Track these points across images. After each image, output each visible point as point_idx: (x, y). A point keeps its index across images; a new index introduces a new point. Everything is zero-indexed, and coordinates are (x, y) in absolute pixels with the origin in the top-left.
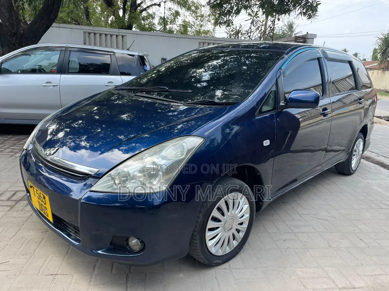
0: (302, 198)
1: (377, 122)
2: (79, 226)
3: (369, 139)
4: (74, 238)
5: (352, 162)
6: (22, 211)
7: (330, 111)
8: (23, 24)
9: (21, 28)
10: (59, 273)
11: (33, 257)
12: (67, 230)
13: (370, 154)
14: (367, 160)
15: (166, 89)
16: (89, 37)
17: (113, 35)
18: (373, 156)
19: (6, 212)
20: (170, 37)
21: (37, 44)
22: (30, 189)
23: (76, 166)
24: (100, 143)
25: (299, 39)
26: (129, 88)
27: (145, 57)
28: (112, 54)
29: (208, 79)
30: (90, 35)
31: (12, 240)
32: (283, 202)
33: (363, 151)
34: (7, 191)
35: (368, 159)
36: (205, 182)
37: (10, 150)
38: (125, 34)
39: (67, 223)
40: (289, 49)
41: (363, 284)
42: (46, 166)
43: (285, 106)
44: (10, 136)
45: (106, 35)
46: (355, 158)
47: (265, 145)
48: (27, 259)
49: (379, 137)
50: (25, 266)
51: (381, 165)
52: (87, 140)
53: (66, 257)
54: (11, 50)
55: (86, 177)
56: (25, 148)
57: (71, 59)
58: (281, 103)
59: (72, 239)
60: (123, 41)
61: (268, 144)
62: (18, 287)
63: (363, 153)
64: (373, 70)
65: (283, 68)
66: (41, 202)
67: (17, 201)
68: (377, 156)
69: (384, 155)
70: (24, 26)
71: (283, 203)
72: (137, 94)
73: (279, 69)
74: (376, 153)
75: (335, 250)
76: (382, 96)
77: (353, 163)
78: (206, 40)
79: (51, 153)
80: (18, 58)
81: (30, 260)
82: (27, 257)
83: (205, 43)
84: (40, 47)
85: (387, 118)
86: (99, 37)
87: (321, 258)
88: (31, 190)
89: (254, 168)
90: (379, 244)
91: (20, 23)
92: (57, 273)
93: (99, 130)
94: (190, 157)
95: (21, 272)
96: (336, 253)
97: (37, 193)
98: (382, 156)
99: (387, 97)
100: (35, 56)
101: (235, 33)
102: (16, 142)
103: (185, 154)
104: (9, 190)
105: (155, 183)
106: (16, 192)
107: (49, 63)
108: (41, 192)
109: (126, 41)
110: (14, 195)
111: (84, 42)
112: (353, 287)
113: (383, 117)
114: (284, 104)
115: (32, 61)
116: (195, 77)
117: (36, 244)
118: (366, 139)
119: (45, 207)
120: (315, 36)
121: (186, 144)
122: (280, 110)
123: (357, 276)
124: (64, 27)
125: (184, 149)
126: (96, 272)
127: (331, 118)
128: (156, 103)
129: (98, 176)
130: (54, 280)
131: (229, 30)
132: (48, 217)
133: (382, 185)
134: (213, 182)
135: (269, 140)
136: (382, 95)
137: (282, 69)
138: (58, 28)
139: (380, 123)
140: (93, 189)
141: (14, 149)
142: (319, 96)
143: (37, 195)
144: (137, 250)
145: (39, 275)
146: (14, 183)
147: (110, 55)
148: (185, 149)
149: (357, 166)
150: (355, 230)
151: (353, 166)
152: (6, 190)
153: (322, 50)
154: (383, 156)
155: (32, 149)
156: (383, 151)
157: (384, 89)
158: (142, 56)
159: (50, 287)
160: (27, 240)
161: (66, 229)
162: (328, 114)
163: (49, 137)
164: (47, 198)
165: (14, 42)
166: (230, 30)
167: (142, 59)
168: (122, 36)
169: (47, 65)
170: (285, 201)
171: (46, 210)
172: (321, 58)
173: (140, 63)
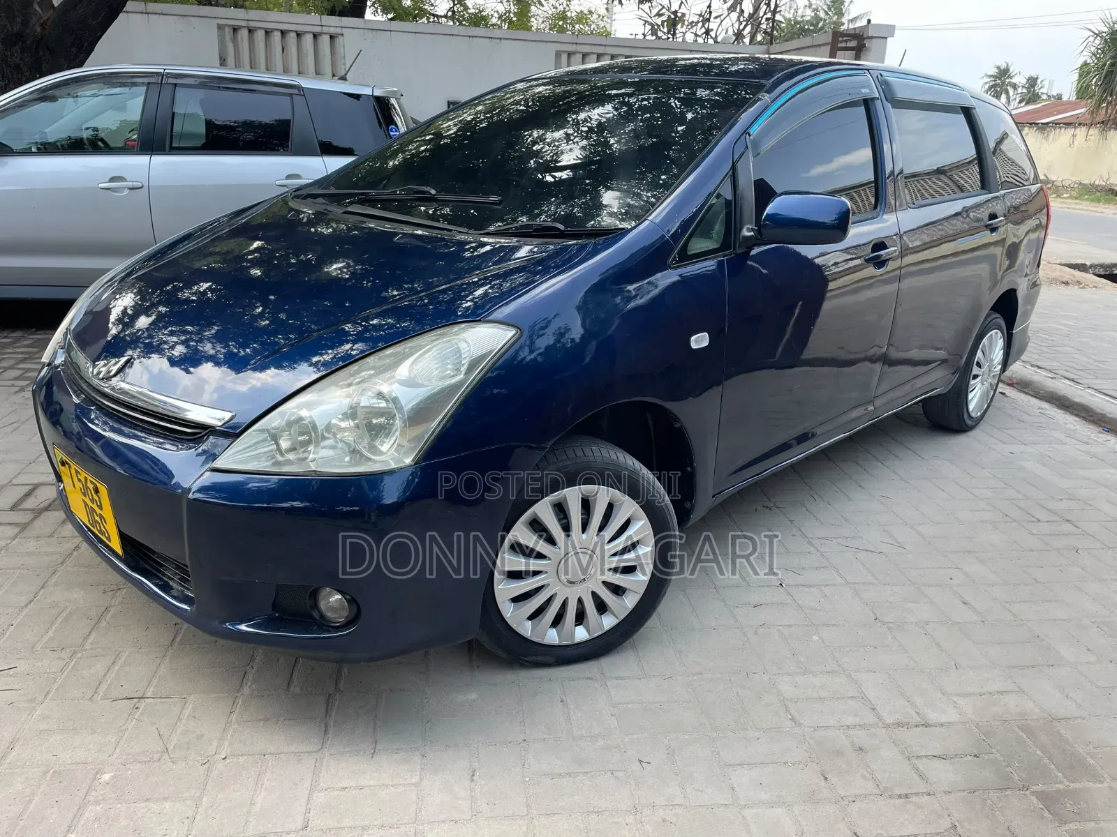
0: (820, 496)
1: (1070, 281)
2: (188, 562)
3: (1025, 331)
4: (180, 594)
5: (970, 396)
6: (51, 536)
7: (895, 251)
8: (40, 7)
9: (34, 19)
10: (149, 694)
11: (79, 655)
12: (160, 575)
13: (1033, 373)
14: (1021, 391)
15: (431, 194)
16: (234, 40)
17: (305, 32)
18: (1040, 377)
19: (9, 541)
20: (470, 36)
21: (81, 65)
22: (62, 468)
23: (189, 409)
24: (255, 345)
25: (845, 38)
26: (333, 191)
27: (393, 101)
28: (296, 91)
29: (576, 162)
30: (237, 33)
31: (24, 614)
32: (767, 507)
33: (1005, 364)
34: (11, 485)
35: (1023, 386)
36: (519, 447)
37: (17, 373)
38: (339, 31)
39: (160, 556)
40: (779, 75)
41: (951, 716)
42: (101, 408)
43: (757, 239)
44: (18, 334)
45: (283, 33)
46: (979, 385)
47: (694, 346)
48: (63, 659)
49: (1065, 325)
50: (59, 678)
51: (1058, 402)
52: (219, 338)
53: (169, 654)
54: (11, 85)
55: (203, 434)
56: (45, 361)
57: (176, 110)
58: (745, 229)
59: (174, 597)
60: (335, 53)
61: (705, 343)
62: (41, 729)
63: (1004, 369)
64: (1075, 128)
65: (755, 130)
66: (90, 504)
67: (38, 513)
68: (1052, 378)
69: (1071, 376)
70: (44, 13)
71: (767, 510)
72: (350, 209)
73: (742, 135)
74: (1050, 371)
75: (889, 629)
76: (1096, 204)
77: (972, 398)
78: (576, 44)
79: (112, 371)
80: (30, 109)
81: (73, 662)
82: (65, 655)
83: (574, 53)
84: (92, 75)
85: (1101, 270)
86: (264, 40)
87: (848, 649)
88: (63, 470)
89: (665, 411)
90: (1014, 615)
91: (32, 5)
92: (144, 693)
93: (259, 310)
94: (477, 379)
95: (48, 693)
96: (890, 638)
97: (79, 480)
98: (1065, 378)
99: (1111, 206)
100: (77, 102)
101: (665, 21)
102: (36, 350)
103: (463, 369)
104: (15, 482)
105: (384, 448)
106: (36, 487)
107: (121, 121)
108: (87, 476)
109: (342, 50)
110: (28, 494)
111: (220, 54)
112: (924, 723)
113: (1091, 266)
114: (752, 233)
115: (71, 116)
116: (538, 154)
117: (89, 621)
118: (1014, 332)
119: (101, 517)
120: (890, 30)
121: (466, 345)
122: (739, 251)
123: (940, 695)
124: (160, 12)
125: (461, 355)
126: (246, 690)
127: (897, 272)
128: (397, 234)
129: (232, 432)
130: (135, 710)
131: (649, 12)
132: (110, 541)
133: (1048, 459)
134: (543, 445)
135: (706, 333)
136: (1099, 201)
137: (750, 135)
138: (144, 15)
139: (1079, 283)
140: (219, 463)
141: (29, 370)
142: (849, 209)
143: (78, 485)
144: (339, 622)
145: (95, 699)
146: (28, 462)
147: (291, 95)
148: (463, 356)
149: (986, 406)
150: (951, 579)
151: (971, 407)
152: (7, 482)
153: (879, 76)
154: (1068, 379)
155: (65, 363)
156: (1068, 364)
157: (1104, 184)
158: (383, 97)
159: (124, 728)
160: (64, 614)
161: (159, 571)
162: (888, 260)
163: (114, 331)
164: (103, 490)
165: (18, 61)
166: (654, 12)
167: (383, 108)
168: (331, 37)
169: (114, 128)
170: (772, 505)
171: (103, 525)
172: (873, 99)
173: (378, 118)
